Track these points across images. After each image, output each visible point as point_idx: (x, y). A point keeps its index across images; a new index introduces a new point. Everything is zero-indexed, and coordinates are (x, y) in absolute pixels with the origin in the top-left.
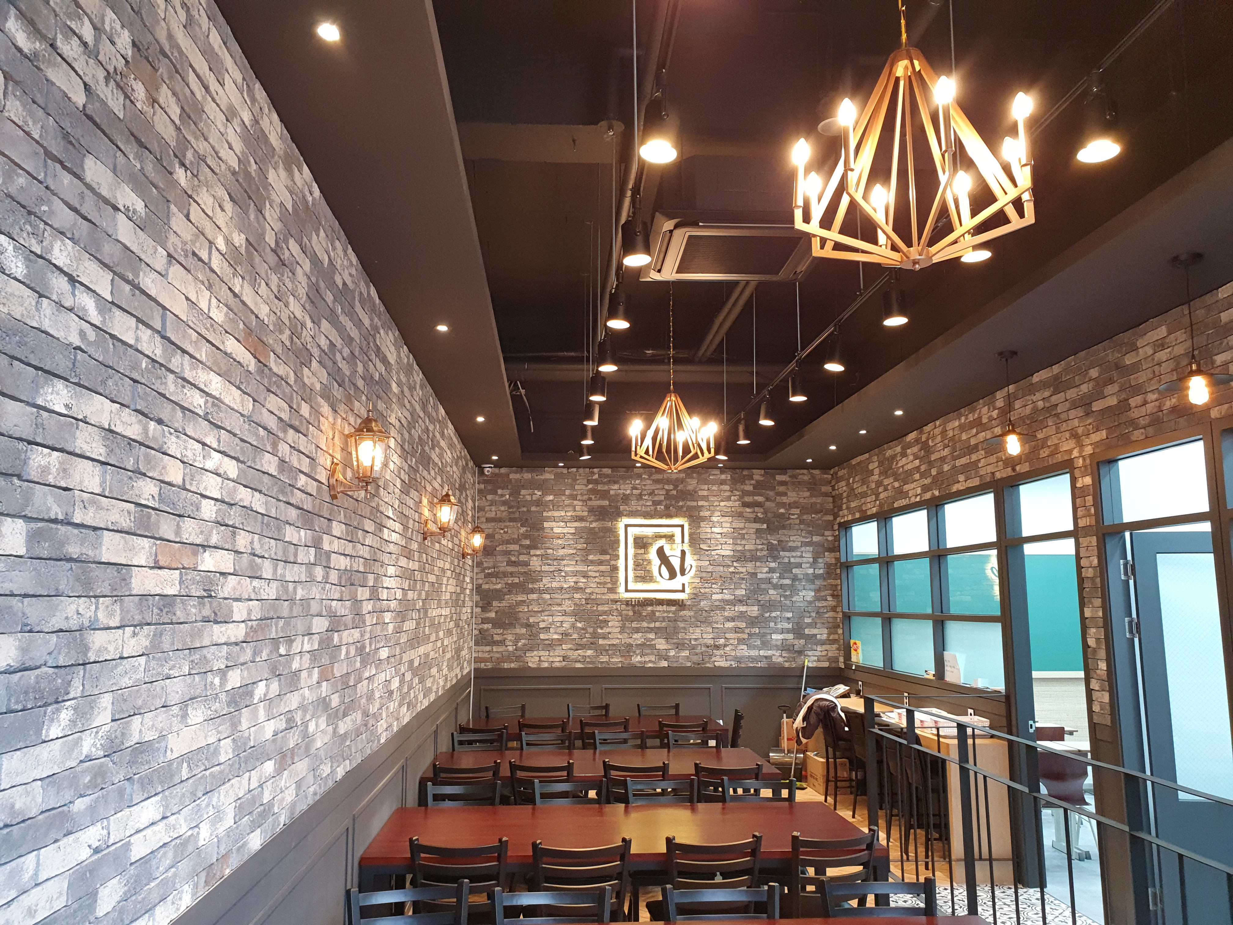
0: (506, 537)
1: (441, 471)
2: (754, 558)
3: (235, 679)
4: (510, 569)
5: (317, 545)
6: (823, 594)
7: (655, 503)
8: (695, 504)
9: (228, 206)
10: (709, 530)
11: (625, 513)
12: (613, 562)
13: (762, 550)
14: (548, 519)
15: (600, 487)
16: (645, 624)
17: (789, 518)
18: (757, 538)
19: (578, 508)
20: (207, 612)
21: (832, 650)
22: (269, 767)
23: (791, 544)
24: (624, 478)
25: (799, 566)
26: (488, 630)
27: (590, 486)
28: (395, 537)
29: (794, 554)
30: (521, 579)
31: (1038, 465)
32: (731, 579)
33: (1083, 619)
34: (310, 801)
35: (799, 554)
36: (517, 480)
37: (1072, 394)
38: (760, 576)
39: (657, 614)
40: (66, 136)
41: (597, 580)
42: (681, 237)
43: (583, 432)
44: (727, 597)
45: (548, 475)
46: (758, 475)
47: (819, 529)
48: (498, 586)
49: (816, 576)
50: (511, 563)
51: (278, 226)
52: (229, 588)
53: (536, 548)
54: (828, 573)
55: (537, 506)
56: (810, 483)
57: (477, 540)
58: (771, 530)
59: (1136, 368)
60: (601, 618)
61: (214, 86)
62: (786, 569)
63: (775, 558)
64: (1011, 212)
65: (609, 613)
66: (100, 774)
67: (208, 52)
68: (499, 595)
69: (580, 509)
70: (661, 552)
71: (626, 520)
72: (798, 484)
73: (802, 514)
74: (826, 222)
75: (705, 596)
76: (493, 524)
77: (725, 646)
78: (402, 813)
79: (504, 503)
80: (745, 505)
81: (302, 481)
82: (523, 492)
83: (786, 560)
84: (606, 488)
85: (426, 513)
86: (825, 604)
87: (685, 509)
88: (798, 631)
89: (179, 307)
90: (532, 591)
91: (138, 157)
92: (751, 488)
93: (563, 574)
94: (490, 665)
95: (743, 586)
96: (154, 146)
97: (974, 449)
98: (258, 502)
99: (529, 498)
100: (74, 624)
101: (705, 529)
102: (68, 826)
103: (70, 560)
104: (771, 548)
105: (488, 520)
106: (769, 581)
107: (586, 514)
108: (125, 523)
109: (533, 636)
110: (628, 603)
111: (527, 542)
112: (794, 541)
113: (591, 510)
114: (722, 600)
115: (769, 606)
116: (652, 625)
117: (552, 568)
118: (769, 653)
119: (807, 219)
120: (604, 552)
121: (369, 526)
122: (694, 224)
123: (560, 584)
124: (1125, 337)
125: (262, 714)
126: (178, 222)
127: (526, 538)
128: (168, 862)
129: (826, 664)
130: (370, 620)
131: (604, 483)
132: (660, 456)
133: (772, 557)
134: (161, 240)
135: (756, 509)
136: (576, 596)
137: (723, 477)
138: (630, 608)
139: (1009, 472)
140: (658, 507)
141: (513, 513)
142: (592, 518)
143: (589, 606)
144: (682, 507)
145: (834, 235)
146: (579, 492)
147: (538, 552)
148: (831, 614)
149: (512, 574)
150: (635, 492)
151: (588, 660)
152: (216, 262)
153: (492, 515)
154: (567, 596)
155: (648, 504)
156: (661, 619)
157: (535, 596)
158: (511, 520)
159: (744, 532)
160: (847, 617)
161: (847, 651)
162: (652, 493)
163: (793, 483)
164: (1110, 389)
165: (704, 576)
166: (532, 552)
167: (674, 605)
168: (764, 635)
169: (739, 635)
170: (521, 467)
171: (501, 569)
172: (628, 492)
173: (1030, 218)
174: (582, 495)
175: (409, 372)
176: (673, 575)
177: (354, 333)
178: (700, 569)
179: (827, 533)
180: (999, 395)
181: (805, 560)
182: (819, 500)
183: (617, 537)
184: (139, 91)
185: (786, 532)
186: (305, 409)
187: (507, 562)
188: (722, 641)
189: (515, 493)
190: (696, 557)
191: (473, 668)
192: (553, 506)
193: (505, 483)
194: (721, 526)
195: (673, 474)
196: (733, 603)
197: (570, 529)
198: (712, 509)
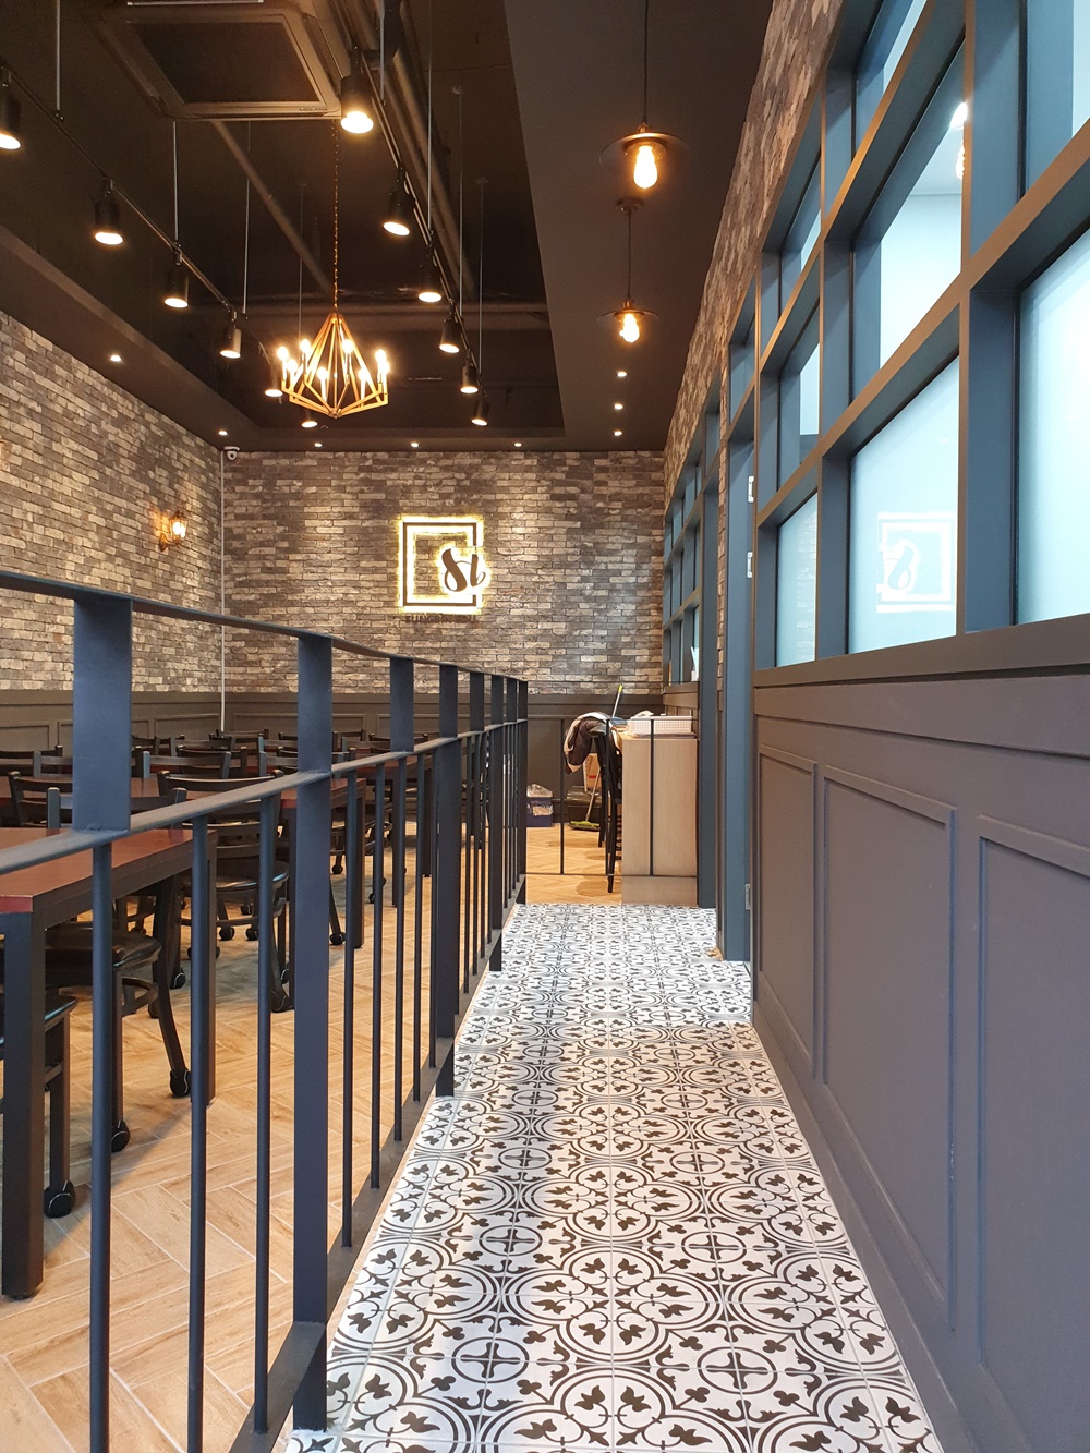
0: (260, 538)
2: (564, 565)
4: (265, 577)
6: (646, 607)
7: (443, 497)
8: (491, 497)
10: (509, 530)
11: (405, 509)
12: (390, 570)
13: (573, 554)
14: (310, 516)
15: (374, 476)
16: (429, 644)
17: (609, 514)
18: (568, 539)
19: (346, 503)
21: (654, 675)
23: (609, 547)
24: (404, 464)
25: (618, 573)
26: (240, 648)
27: (362, 475)
29: (613, 559)
30: (279, 589)
32: (534, 590)
35: (619, 559)
36: (273, 468)
38: (569, 586)
39: (444, 632)
41: (371, 591)
44: (529, 612)
45: (310, 461)
46: (572, 459)
47: (647, 526)
48: (252, 597)
49: (640, 586)
50: (267, 570)
53: (298, 552)
54: (654, 582)
55: (298, 499)
56: (637, 469)
58: (587, 528)
60: (375, 636)
62: (603, 577)
63: (589, 564)
65: (386, 631)
68: (252, 607)
69: (351, 504)
72: (622, 471)
73: (625, 508)
75: (503, 612)
76: (244, 522)
77: (525, 669)
79: (257, 496)
80: (555, 498)
82: (279, 482)
83: (603, 567)
84: (381, 477)
86: (648, 619)
87: (480, 504)
88: (613, 653)
90: (292, 604)
92: (562, 476)
93: (329, 583)
94: (243, 689)
95: (549, 599)
99: (286, 490)
101: (505, 528)
104: (585, 551)
105: (238, 517)
107: (356, 510)
110: (408, 618)
111: (285, 544)
112: (614, 543)
113: (364, 506)
114: (523, 616)
115: (579, 622)
116: (438, 645)
117: (316, 577)
118: (578, 678)
120: (379, 558)
123: (325, 595)
127: (283, 540)
129: (645, 692)
131: (378, 471)
133: (585, 562)
135: (569, 503)
136: (345, 610)
137: (528, 462)
138: (411, 625)
140: (447, 501)
141: (267, 508)
142: (365, 515)
143: (361, 622)
144: (476, 501)
146: (348, 483)
147: (299, 557)
148: (655, 632)
149: (268, 583)
150: (418, 482)
151: (360, 685)
153: (243, 510)
154: (335, 610)
155: (434, 497)
156: (447, 638)
157: (295, 610)
158: (265, 517)
159: (552, 532)
161: (667, 672)
162: (438, 485)
163: (616, 469)
165: (502, 586)
166: (292, 557)
167: (463, 623)
168: (572, 657)
169: (542, 657)
170: (276, 451)
171: (254, 577)
172: (410, 482)
174: (351, 485)
178: (496, 579)
179: (655, 532)
181: (626, 566)
182: (647, 490)
183: (397, 538)
185: (604, 532)
187: (262, 568)
188: (521, 664)
189: (270, 484)
190: (492, 564)
191: (222, 690)
192: (317, 499)
193: (257, 471)
194: (524, 525)
195: (466, 459)
196: (535, 619)
197: (337, 529)
198: (513, 503)
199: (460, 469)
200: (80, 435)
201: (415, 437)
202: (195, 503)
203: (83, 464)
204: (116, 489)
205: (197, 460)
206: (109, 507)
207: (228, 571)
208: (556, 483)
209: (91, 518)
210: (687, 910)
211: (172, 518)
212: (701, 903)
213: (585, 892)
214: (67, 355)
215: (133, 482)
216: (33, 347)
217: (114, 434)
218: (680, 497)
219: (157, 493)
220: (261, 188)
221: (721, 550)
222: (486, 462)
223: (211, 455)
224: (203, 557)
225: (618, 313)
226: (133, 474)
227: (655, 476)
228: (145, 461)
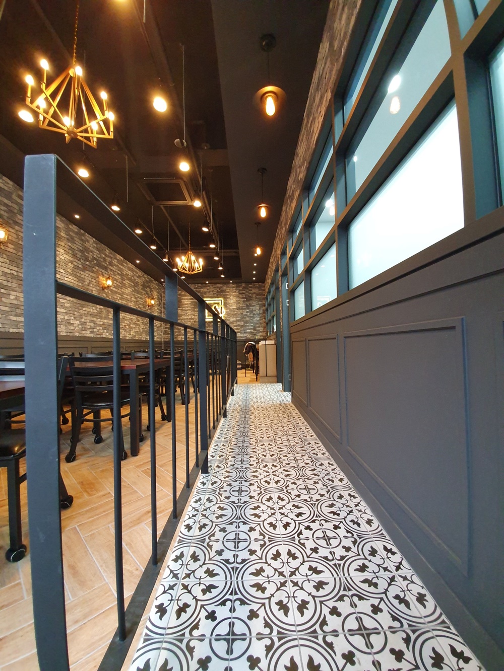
2: (242, 309)
6: (262, 318)
7: (214, 294)
8: (225, 294)
11: (207, 297)
13: (244, 306)
14: (183, 299)
15: (198, 290)
17: (252, 297)
18: (243, 303)
21: (264, 334)
23: (253, 304)
24: (205, 287)
25: (255, 311)
29: (254, 307)
32: (236, 315)
38: (244, 314)
46: (243, 285)
47: (260, 300)
49: (260, 313)
53: (180, 307)
54: (263, 312)
55: (180, 295)
56: (259, 287)
58: (248, 300)
62: (252, 311)
63: (248, 309)
73: (256, 296)
75: (228, 320)
80: (240, 294)
83: (251, 309)
86: (262, 321)
88: (254, 329)
94: (168, 340)
95: (239, 317)
101: (228, 301)
104: (247, 305)
106: (246, 315)
111: (177, 306)
115: (247, 322)
117: (184, 313)
118: (246, 335)
129: (263, 337)
135: (243, 295)
137: (233, 286)
144: (222, 295)
147: (180, 309)
148: (264, 324)
150: (208, 291)
155: (212, 294)
159: (239, 301)
160: (267, 324)
161: (267, 333)
162: (213, 291)
163: (254, 287)
166: (178, 309)
168: (245, 330)
172: (206, 291)
178: (226, 312)
179: (263, 301)
181: (257, 309)
182: (261, 292)
185: (251, 301)
190: (226, 309)
191: (163, 340)
192: (184, 295)
194: (233, 300)
195: (219, 285)
196: (236, 321)
197: (189, 302)
198: (230, 295)
199: (218, 287)
200: (129, 279)
201: (207, 281)
202: (156, 296)
203: (130, 286)
204: (138, 293)
205: (156, 287)
206: (136, 297)
207: (164, 312)
208: (240, 290)
209: (133, 299)
210: (275, 384)
211: (151, 299)
212: (278, 382)
213: (251, 381)
214: (126, 261)
215: (142, 291)
216: (118, 259)
217: (137, 280)
218: (269, 292)
219: (147, 294)
220: (172, 222)
221: (280, 300)
222: (224, 286)
223: (159, 286)
224: (158, 309)
225: (256, 248)
226: (142, 289)
227: (263, 288)
228: (144, 286)
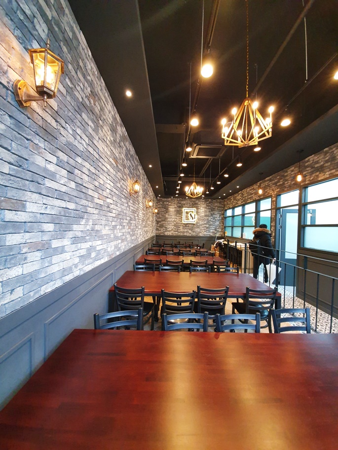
0: (161, 211)
1: (150, 196)
2: (208, 216)
3: (114, 223)
5: (128, 204)
6: (220, 223)
7: (190, 205)
8: (197, 205)
9: (110, 131)
11: (184, 207)
12: (181, 216)
14: (169, 208)
15: (179, 202)
17: (215, 209)
18: (209, 212)
20: (108, 210)
21: (222, 233)
22: (120, 241)
23: (215, 213)
24: (184, 200)
25: (216, 218)
26: (158, 228)
28: (141, 206)
29: (216, 215)
30: (164, 219)
31: (265, 196)
32: (204, 220)
33: (271, 225)
34: (127, 249)
36: (164, 200)
37: (273, 182)
38: (209, 219)
40: (78, 107)
41: (178, 219)
42: (198, 147)
43: (177, 190)
45: (170, 199)
46: (210, 200)
47: (221, 211)
48: (160, 220)
49: (219, 220)
50: (162, 216)
51: (119, 138)
52: (112, 206)
53: (167, 213)
54: (222, 219)
55: (167, 205)
56: (219, 202)
57: (156, 211)
58: (212, 211)
59: (287, 176)
61: (106, 105)
62: (214, 218)
63: (212, 216)
64: (266, 133)
65: (180, 225)
66: (90, 233)
67: (105, 97)
68: (160, 222)
69: (176, 206)
70: (191, 214)
71: (184, 208)
72: (217, 202)
73: (218, 208)
74: (228, 137)
75: (199, 223)
76: (159, 208)
77: (202, 232)
78: (143, 255)
79: (161, 204)
80: (207, 206)
81: (125, 191)
82: (165, 202)
85: (147, 203)
86: (221, 225)
88: (215, 230)
89: (101, 149)
90: (166, 221)
91: (93, 116)
93: (172, 218)
94: (158, 234)
95: (206, 221)
96: (95, 114)
97: (252, 194)
98: (117, 192)
100: (85, 205)
101: (199, 210)
102: (85, 241)
103: (83, 193)
104: (211, 214)
106: (211, 220)
108: (93, 189)
109: (166, 229)
111: (165, 212)
113: (178, 206)
114: (202, 224)
115: (211, 225)
116: (188, 228)
117: (170, 217)
118: (210, 233)
119: (224, 136)
120: (180, 214)
121: (137, 202)
122: (200, 145)
123: (171, 220)
124: (285, 170)
125: (118, 232)
126: (100, 131)
128: (103, 252)
129: (220, 236)
130: (137, 220)
132: (191, 195)
134: (98, 135)
135: (209, 207)
137: (203, 200)
138: (184, 225)
139: (259, 198)
141: (163, 206)
142: (178, 208)
143: (177, 224)
144: (195, 206)
145: (230, 139)
148: (222, 227)
149: (162, 218)
151: (176, 234)
152: (108, 142)
154: (173, 222)
155: (188, 205)
156: (190, 227)
158: (162, 208)
159: (206, 211)
160: (225, 227)
161: (224, 233)
162: (189, 203)
164: (281, 180)
165: (199, 219)
167: (193, 224)
168: (209, 230)
169: (204, 230)
170: (164, 198)
171: (160, 217)
172: (185, 203)
173: (270, 135)
174: (176, 203)
175: (144, 176)
176: (193, 219)
177: (134, 165)
180: (258, 183)
181: (218, 217)
182: (221, 205)
183: (182, 211)
184: (92, 102)
185: (214, 211)
186: (125, 177)
189: (163, 203)
190: (197, 216)
191: (156, 234)
192: (170, 205)
193: (161, 201)
194: (203, 210)
196: (204, 224)
197: (174, 210)
198: (201, 206)
199: (193, 201)
207: (156, 216)
208: (207, 204)
221: (273, 224)
222: (196, 200)
227: (223, 203)
